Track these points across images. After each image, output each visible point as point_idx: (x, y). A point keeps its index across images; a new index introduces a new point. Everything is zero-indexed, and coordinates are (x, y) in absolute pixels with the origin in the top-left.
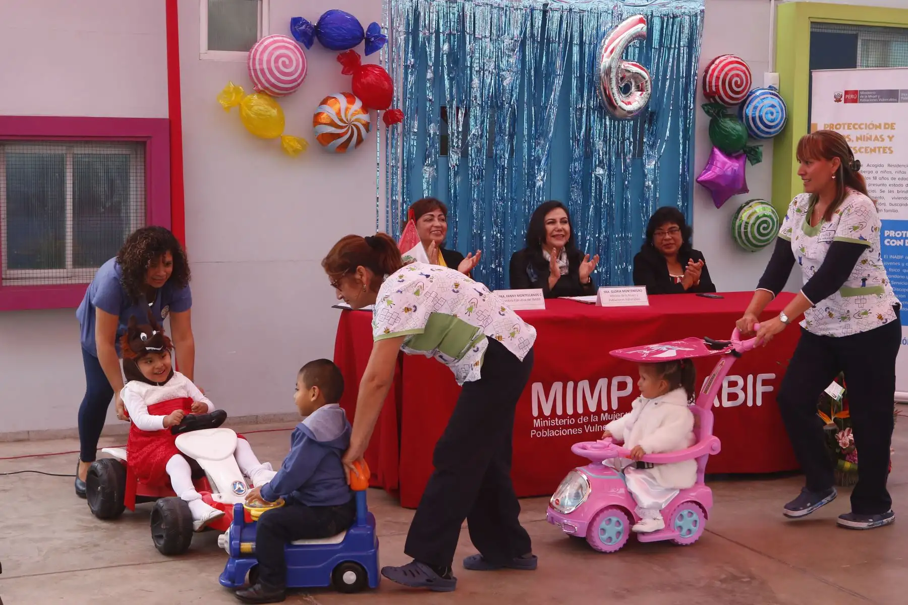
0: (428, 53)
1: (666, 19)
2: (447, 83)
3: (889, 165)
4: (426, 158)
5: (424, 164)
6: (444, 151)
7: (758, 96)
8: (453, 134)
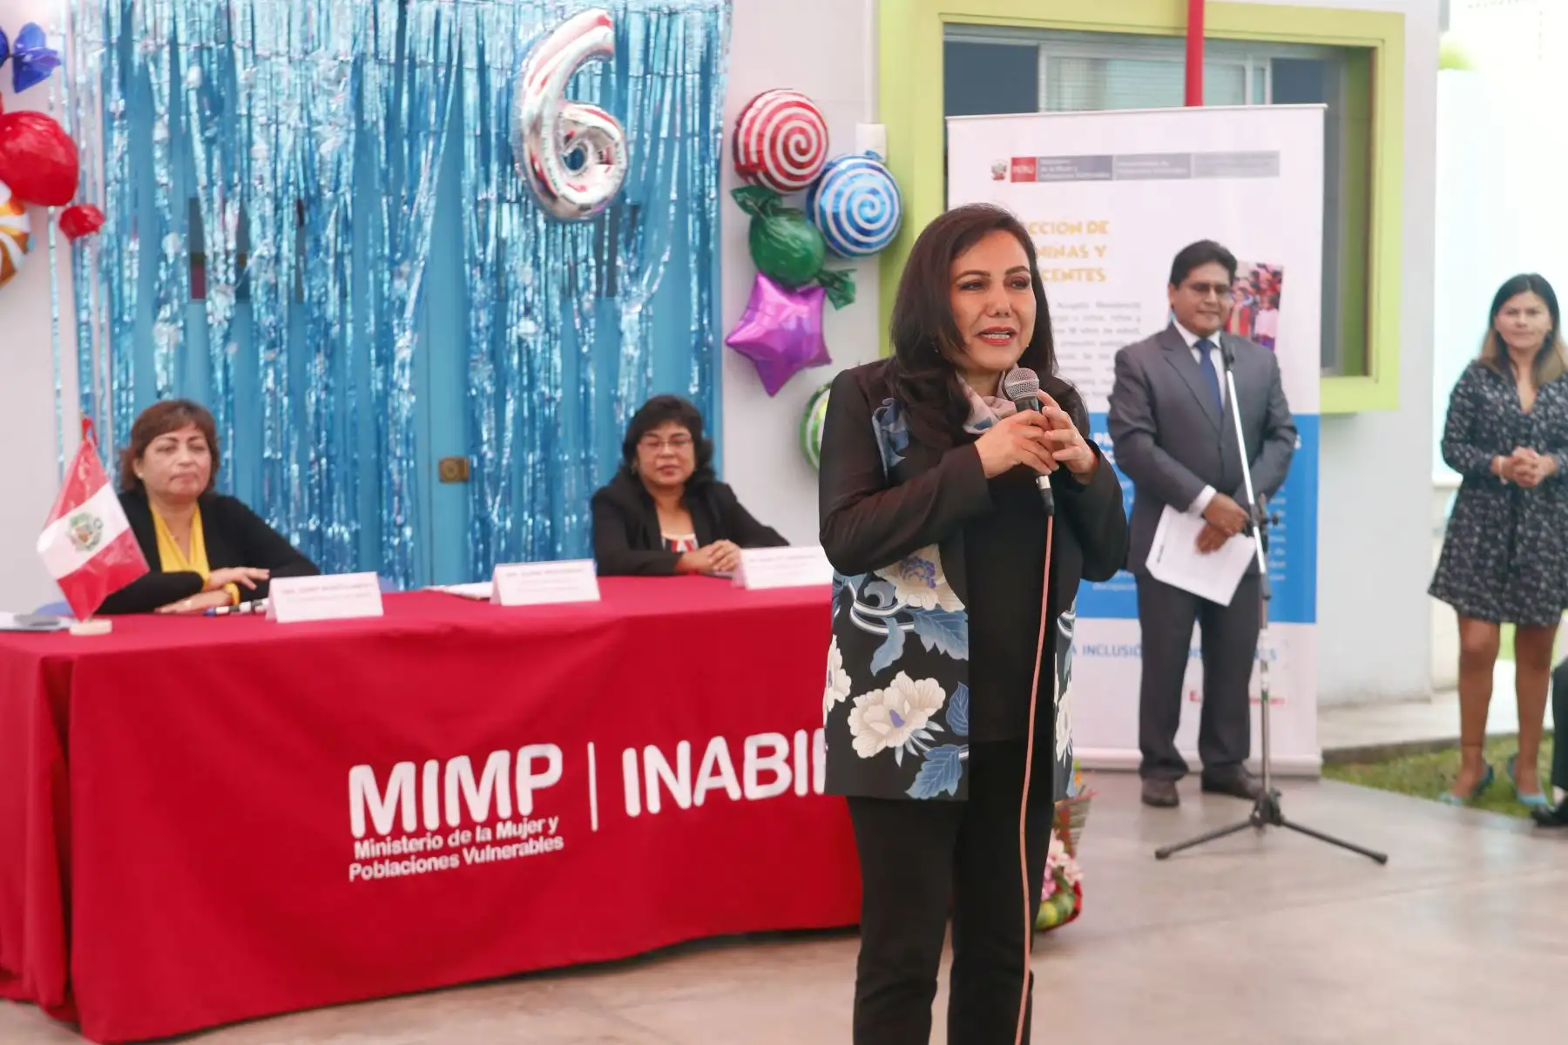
0: (155, 88)
1: (654, 16)
2: (199, 150)
3: (1100, 305)
4: (159, 304)
5: (155, 317)
6: (199, 289)
7: (843, 172)
8: (216, 255)
